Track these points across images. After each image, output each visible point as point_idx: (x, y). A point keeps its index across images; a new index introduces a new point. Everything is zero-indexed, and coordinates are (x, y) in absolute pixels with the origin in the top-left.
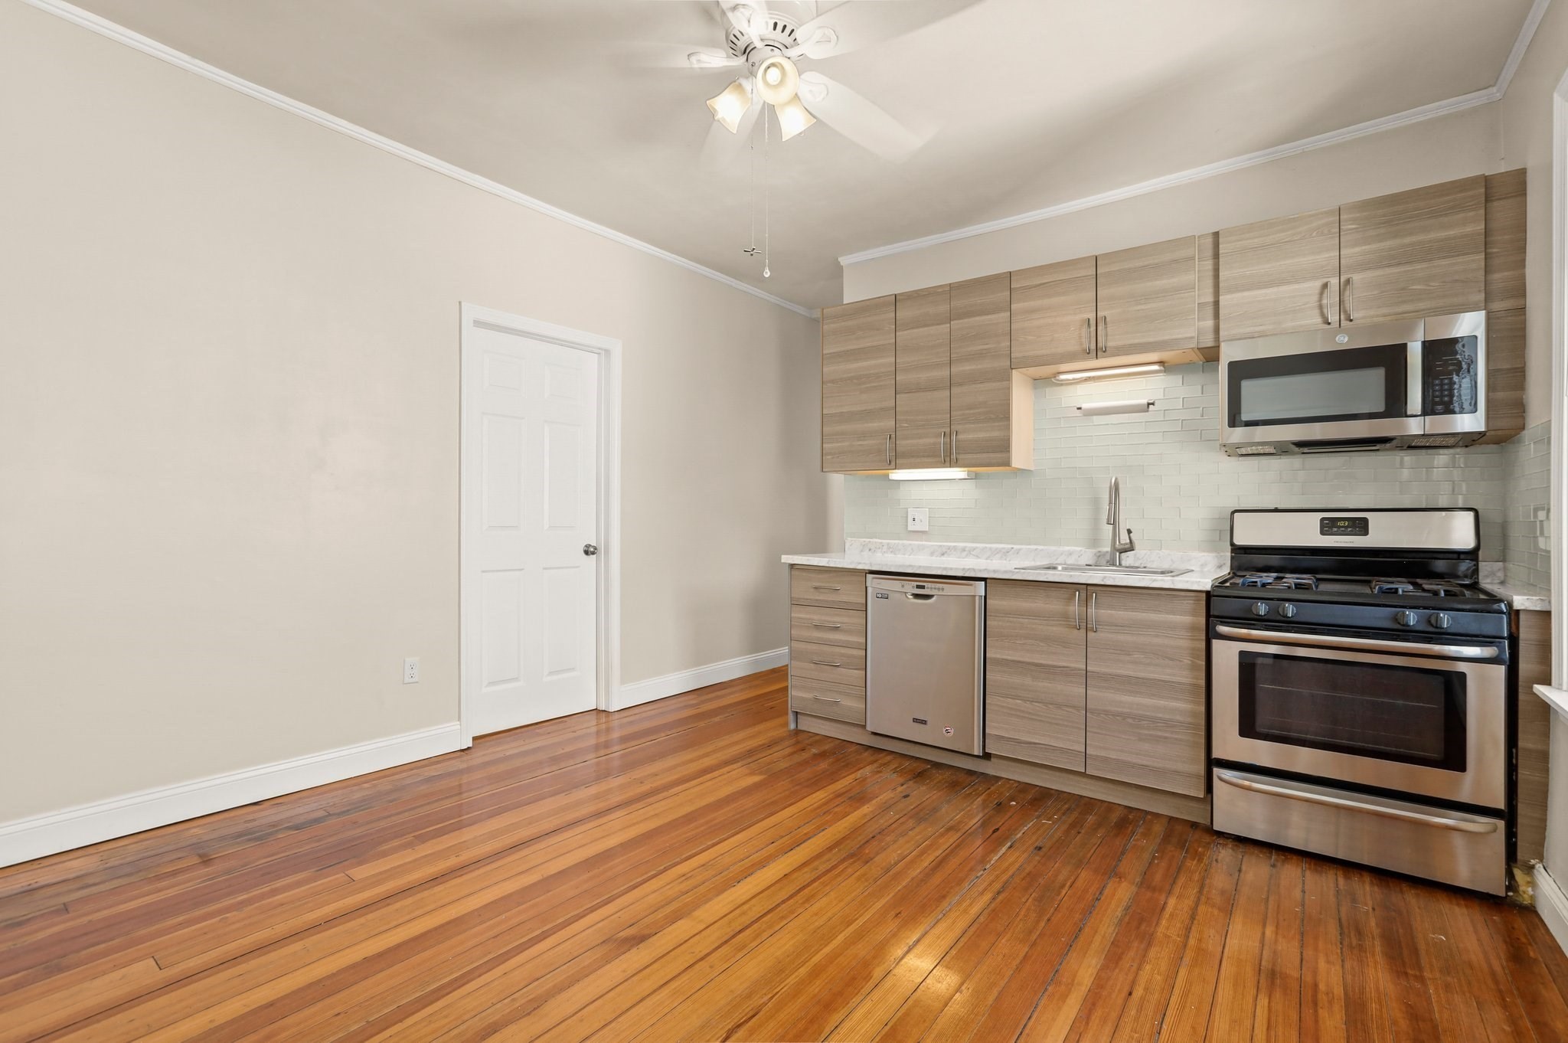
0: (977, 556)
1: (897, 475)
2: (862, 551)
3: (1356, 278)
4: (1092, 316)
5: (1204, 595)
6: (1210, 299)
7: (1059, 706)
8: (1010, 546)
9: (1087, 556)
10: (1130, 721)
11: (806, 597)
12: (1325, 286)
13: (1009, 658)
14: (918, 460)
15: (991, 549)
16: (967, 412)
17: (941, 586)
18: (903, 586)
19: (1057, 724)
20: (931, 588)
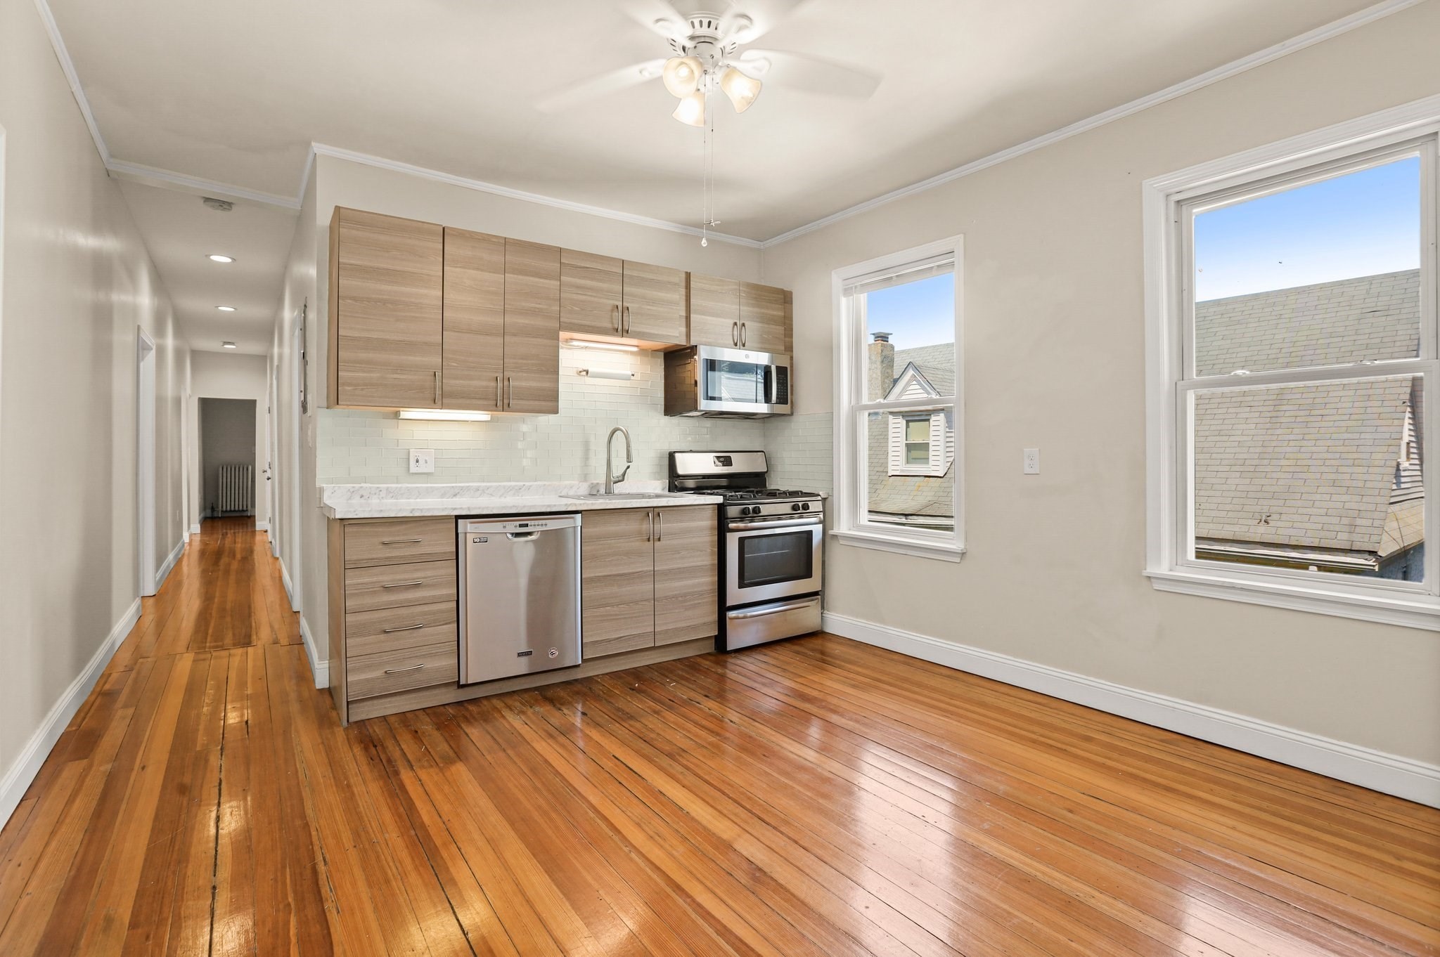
0: (491, 494)
1: (407, 414)
2: (350, 498)
3: (746, 324)
4: (620, 304)
5: (716, 506)
6: (684, 314)
7: (636, 602)
8: (522, 484)
9: (584, 489)
10: (680, 599)
11: (371, 556)
12: (735, 324)
13: (600, 574)
14: (468, 401)
15: (504, 487)
16: (520, 361)
17: (544, 522)
18: (504, 527)
19: (636, 617)
20: (535, 525)
